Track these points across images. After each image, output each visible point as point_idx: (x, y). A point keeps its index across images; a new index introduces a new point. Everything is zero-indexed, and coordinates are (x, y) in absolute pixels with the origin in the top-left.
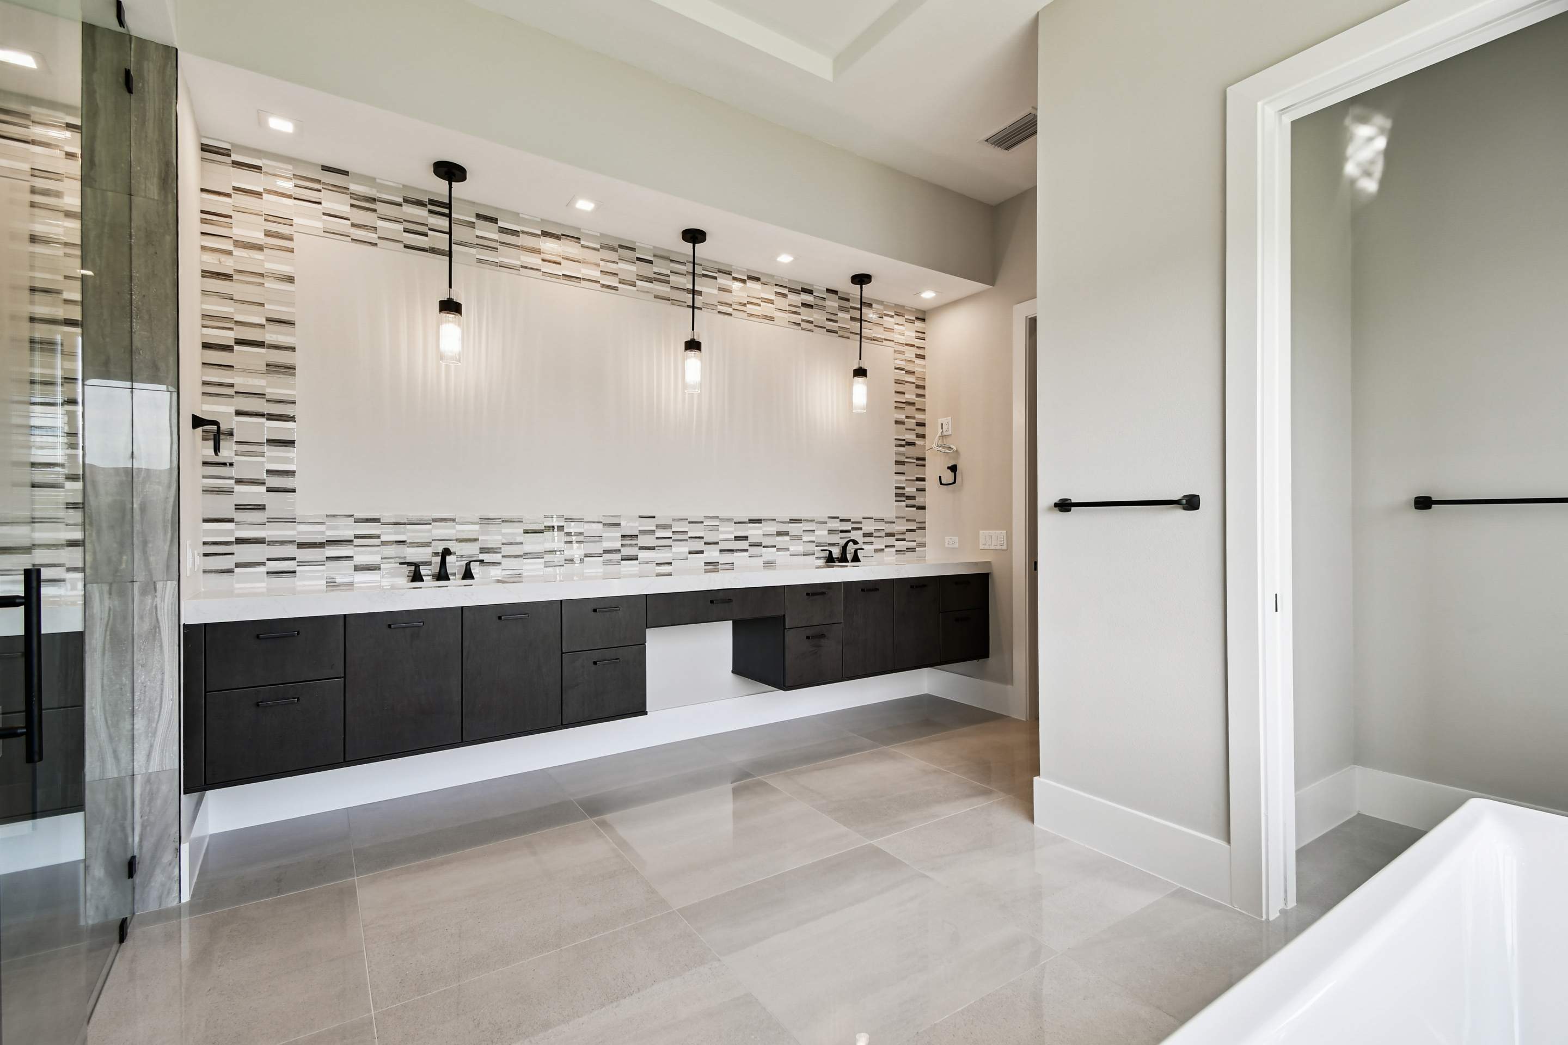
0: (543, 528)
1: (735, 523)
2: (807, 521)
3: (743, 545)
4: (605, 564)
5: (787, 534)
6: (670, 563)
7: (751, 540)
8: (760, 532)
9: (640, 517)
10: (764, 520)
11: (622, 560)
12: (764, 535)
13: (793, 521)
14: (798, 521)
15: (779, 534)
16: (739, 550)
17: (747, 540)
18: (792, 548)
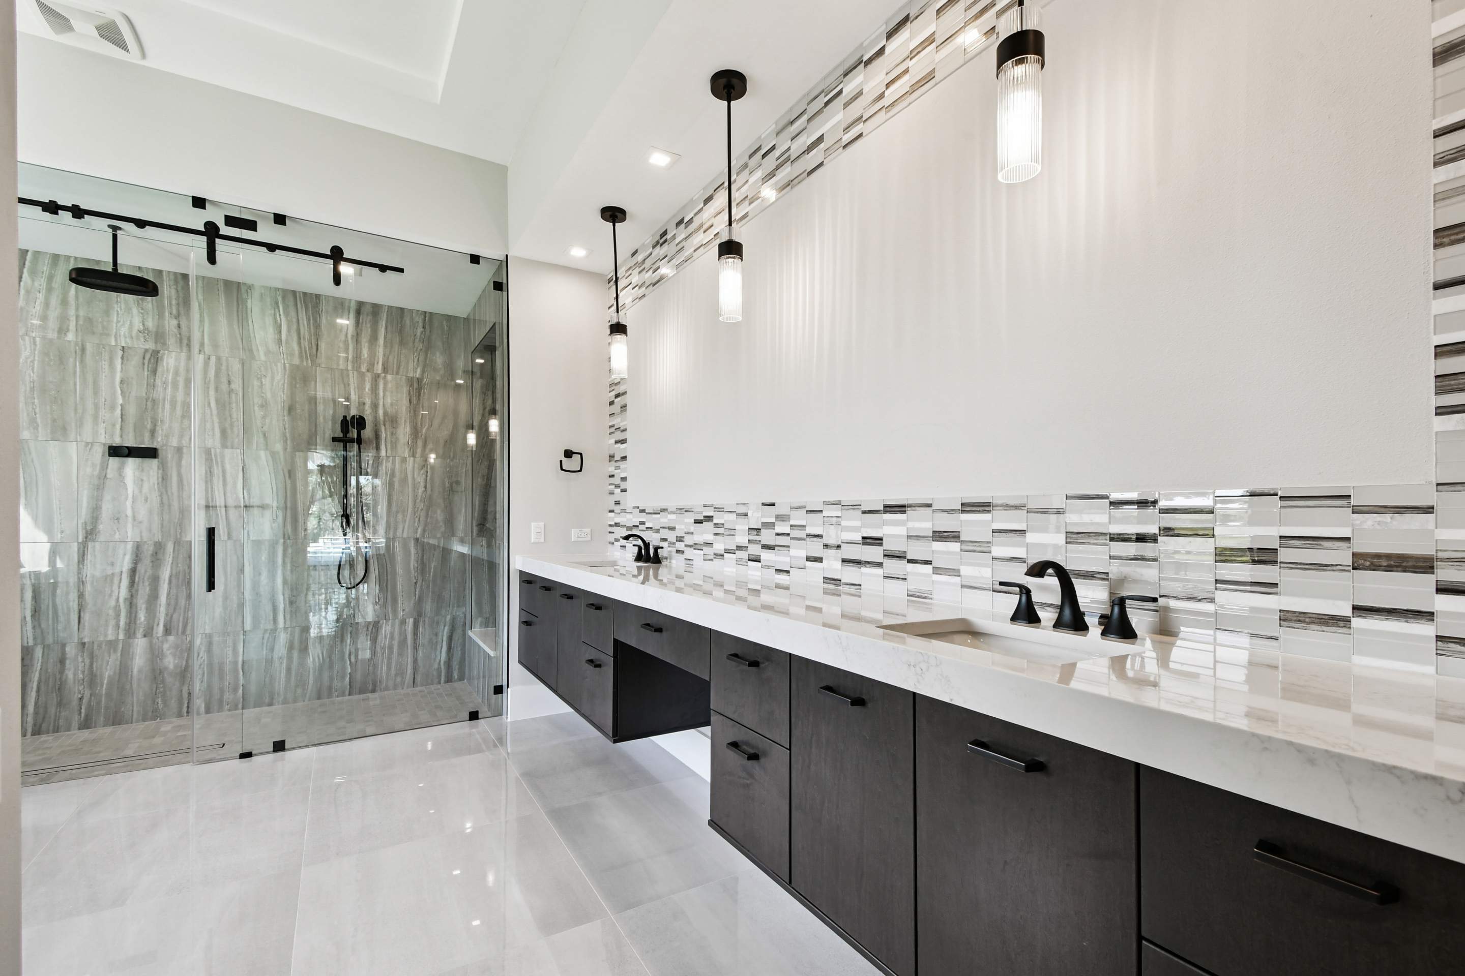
0: (702, 518)
1: (864, 512)
2: (1007, 507)
3: (873, 553)
4: (738, 562)
5: (954, 536)
6: (788, 572)
7: (888, 545)
8: (902, 531)
9: (763, 504)
10: (911, 506)
11: (749, 560)
12: (909, 537)
13: (968, 507)
14: (984, 507)
15: (940, 536)
16: (868, 563)
17: (881, 544)
18: (965, 570)
